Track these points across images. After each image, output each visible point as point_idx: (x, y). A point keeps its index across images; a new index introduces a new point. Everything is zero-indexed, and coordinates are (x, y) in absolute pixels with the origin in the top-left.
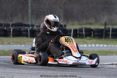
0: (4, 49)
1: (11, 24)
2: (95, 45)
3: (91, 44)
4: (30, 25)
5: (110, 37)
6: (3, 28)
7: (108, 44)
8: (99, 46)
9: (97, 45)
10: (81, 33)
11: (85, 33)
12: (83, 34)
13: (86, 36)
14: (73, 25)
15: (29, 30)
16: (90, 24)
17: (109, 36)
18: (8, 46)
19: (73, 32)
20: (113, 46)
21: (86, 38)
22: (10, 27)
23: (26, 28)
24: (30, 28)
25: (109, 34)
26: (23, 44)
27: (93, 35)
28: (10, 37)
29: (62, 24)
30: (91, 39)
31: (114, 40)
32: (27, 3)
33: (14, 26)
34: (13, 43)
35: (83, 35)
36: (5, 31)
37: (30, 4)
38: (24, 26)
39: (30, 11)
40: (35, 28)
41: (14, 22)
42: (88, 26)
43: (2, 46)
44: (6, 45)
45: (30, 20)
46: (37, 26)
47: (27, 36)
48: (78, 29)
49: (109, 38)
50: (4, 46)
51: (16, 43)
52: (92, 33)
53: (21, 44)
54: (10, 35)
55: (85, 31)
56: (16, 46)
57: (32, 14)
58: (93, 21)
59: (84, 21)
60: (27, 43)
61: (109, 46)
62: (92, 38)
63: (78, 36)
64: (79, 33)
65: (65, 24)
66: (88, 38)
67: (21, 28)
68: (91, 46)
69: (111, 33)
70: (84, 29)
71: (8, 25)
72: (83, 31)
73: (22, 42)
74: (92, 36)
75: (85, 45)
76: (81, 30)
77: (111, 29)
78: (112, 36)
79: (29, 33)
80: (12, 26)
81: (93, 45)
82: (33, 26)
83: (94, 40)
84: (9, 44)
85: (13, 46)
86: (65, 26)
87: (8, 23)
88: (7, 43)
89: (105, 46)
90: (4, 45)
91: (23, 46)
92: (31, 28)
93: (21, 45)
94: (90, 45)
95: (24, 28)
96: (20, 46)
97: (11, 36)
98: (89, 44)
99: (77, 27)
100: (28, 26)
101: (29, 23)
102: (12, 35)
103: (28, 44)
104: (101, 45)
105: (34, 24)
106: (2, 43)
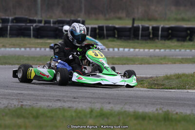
2: (119, 50)
3: (113, 48)
4: (37, 21)
5: (140, 38)
7: (135, 48)
8: (124, 50)
9: (121, 49)
10: (101, 32)
11: (106, 33)
12: (104, 33)
13: (108, 36)
15: (32, 27)
17: (139, 36)
18: (3, 49)
19: (91, 31)
20: (142, 50)
21: (107, 39)
23: (28, 24)
24: (34, 26)
25: (139, 34)
26: (22, 48)
27: (118, 35)
29: (79, 19)
31: (144, 42)
33: (15, 21)
34: (10, 45)
38: (28, 21)
47: (29, 36)
48: (97, 27)
49: (138, 39)
51: (14, 45)
52: (116, 32)
53: (20, 47)
55: (107, 30)
56: (13, 49)
60: (28, 45)
61: (137, 50)
62: (115, 39)
63: (98, 36)
64: (99, 32)
66: (110, 39)
69: (140, 32)
72: (103, 30)
73: (22, 44)
74: (116, 36)
76: (101, 28)
77: (141, 27)
78: (142, 36)
79: (32, 32)
81: (116, 50)
83: (118, 42)
84: (4, 46)
88: (1, 45)
89: (132, 50)
91: (23, 49)
93: (20, 49)
94: (111, 50)
96: (18, 49)
98: (111, 47)
102: (10, 34)
103: (29, 47)
104: (126, 50)
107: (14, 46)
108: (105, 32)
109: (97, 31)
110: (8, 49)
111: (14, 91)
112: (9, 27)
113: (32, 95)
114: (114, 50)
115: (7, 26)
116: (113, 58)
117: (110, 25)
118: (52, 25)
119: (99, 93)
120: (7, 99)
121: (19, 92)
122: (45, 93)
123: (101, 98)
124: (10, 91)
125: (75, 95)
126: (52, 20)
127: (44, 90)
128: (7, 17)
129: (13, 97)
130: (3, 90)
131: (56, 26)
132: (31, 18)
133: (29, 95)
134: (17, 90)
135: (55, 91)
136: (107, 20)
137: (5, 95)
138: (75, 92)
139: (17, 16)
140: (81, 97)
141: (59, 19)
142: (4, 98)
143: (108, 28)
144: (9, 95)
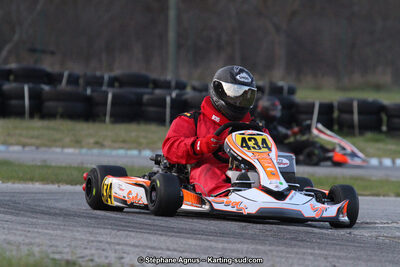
0: (82, 163)
1: (106, 77)
2: (394, 162)
3: (379, 157)
4: (173, 84)
6: (80, 89)
10: (346, 116)
11: (359, 120)
12: (352, 120)
14: (318, 88)
15: (168, 99)
16: (378, 88)
18: (95, 151)
19: (319, 113)
21: (361, 133)
22: (104, 88)
23: (158, 92)
24: (174, 95)
26: (144, 149)
27: (388, 126)
28: (104, 121)
29: (281, 83)
30: (377, 141)
32: (164, 9)
33: (116, 84)
34: (114, 141)
35: (351, 126)
36: (88, 100)
37: (172, 13)
38: (151, 85)
39: (172, 35)
40: (189, 93)
41: (117, 72)
42: (371, 96)
43: (77, 151)
44: (90, 148)
45: (171, 66)
46: (194, 89)
48: (336, 104)
50: (84, 151)
51: (124, 141)
52: (384, 118)
53: (139, 146)
54: (105, 115)
55: (360, 113)
56: (121, 152)
57: (179, 46)
58: (387, 79)
59: (357, 78)
62: (383, 137)
63: (336, 127)
64: (339, 117)
65: (292, 83)
66: (369, 135)
67: (142, 95)
68: (381, 163)
70: (355, 104)
71: (96, 82)
72: (352, 112)
73: (143, 141)
74: (384, 128)
76: (346, 108)
79: (168, 111)
80: (111, 84)
81: (387, 162)
82: (181, 86)
83: (391, 145)
84: (99, 144)
85: (114, 152)
86: (292, 91)
87: (98, 74)
88: (92, 141)
90: (82, 147)
91: (147, 153)
92: (177, 95)
93: (140, 151)
94: (374, 162)
95: (152, 93)
96: (135, 152)
97: (108, 119)
98: (373, 156)
99: (334, 97)
100: (166, 85)
101: (169, 77)
102: (112, 116)
105: (184, 79)
106: (78, 143)
107: (125, 143)
108: (356, 117)
109: (336, 114)
110: (107, 151)
112: (110, 96)
117: (371, 100)
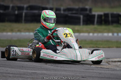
13: (113, 22)
48: (103, 15)
52: (120, 18)
54: (22, 20)
55: (112, 17)
56: (27, 34)
62: (119, 25)
63: (103, 23)
66: (115, 25)
75: (110, 34)
76: (106, 15)
94: (115, 34)
106: (12, 31)
107: (29, 30)
108: (110, 19)
109: (103, 18)
110: (23, 34)
111: (29, 71)
112: (24, 14)
113: (45, 74)
114: (118, 35)
115: (22, 13)
116: (117, 42)
117: (115, 12)
118: (62, 12)
119: (105, 74)
120: (23, 77)
121: (33, 71)
122: (56, 72)
123: (107, 78)
124: (25, 71)
125: (84, 75)
126: (62, 8)
127: (55, 70)
128: (22, 5)
129: (28, 76)
130: (19, 70)
131: (66, 13)
132: (44, 6)
133: (42, 74)
134: (31, 70)
135: (65, 71)
136: (112, 7)
137: (21, 74)
138: (83, 72)
139: (31, 4)
140: (89, 77)
141: (69, 7)
142: (20, 77)
143: (113, 15)
144: (24, 74)
